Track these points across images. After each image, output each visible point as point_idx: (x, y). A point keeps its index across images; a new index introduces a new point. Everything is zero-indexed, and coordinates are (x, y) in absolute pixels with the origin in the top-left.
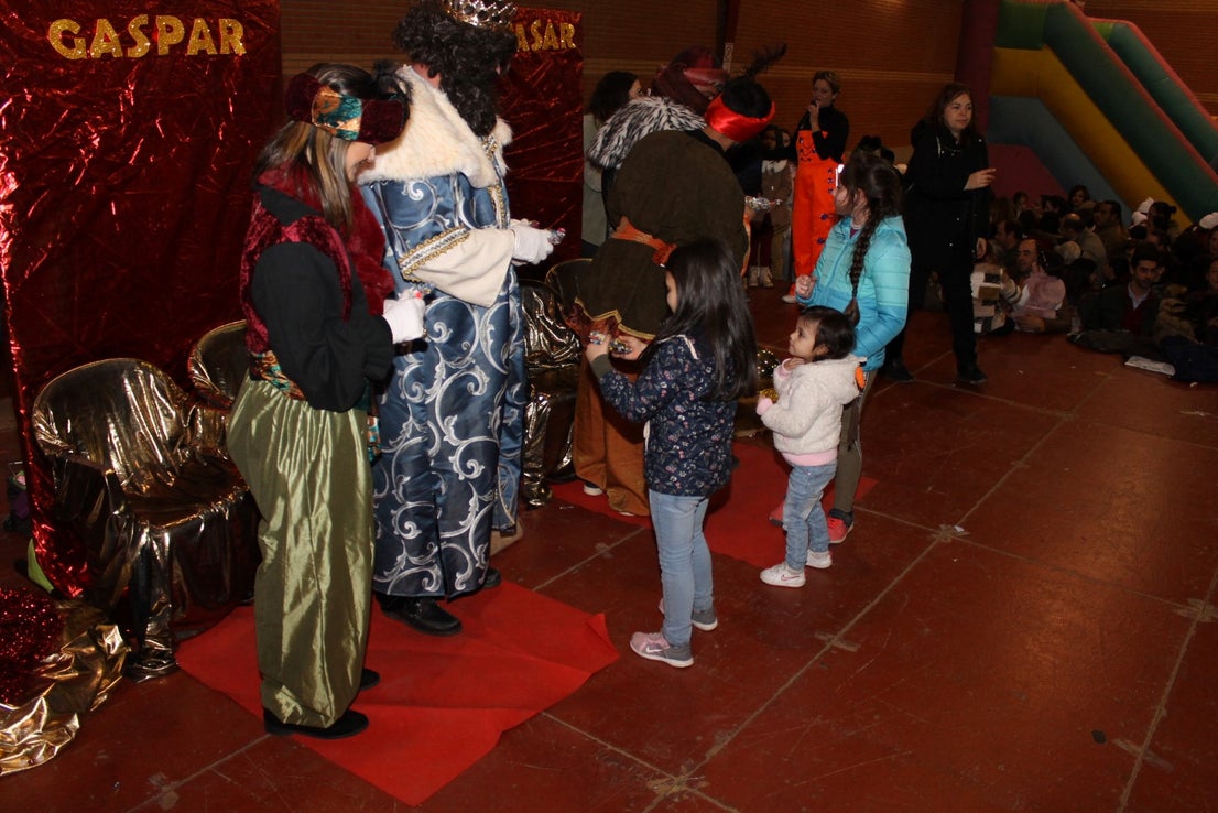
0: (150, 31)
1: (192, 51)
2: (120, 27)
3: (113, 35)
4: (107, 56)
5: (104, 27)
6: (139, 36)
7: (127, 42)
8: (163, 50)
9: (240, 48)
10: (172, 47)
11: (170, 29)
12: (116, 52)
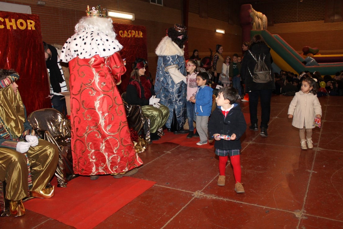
0: (131, 33)
1: (136, 37)
2: (127, 32)
3: (127, 33)
4: (126, 37)
5: (126, 32)
6: (129, 33)
7: (128, 35)
8: (132, 36)
9: (142, 37)
10: (134, 36)
11: (133, 33)
12: (127, 37)
